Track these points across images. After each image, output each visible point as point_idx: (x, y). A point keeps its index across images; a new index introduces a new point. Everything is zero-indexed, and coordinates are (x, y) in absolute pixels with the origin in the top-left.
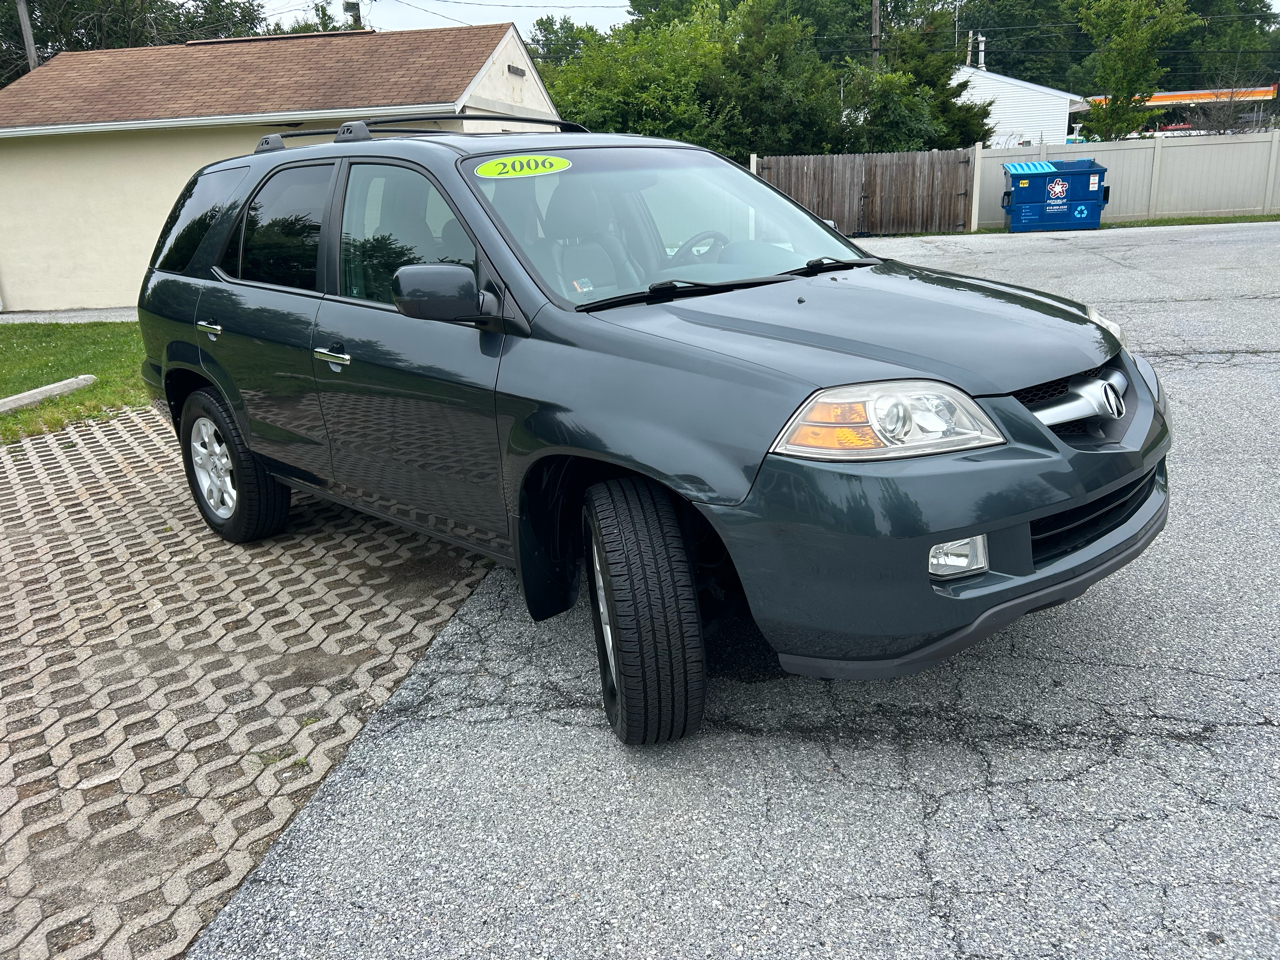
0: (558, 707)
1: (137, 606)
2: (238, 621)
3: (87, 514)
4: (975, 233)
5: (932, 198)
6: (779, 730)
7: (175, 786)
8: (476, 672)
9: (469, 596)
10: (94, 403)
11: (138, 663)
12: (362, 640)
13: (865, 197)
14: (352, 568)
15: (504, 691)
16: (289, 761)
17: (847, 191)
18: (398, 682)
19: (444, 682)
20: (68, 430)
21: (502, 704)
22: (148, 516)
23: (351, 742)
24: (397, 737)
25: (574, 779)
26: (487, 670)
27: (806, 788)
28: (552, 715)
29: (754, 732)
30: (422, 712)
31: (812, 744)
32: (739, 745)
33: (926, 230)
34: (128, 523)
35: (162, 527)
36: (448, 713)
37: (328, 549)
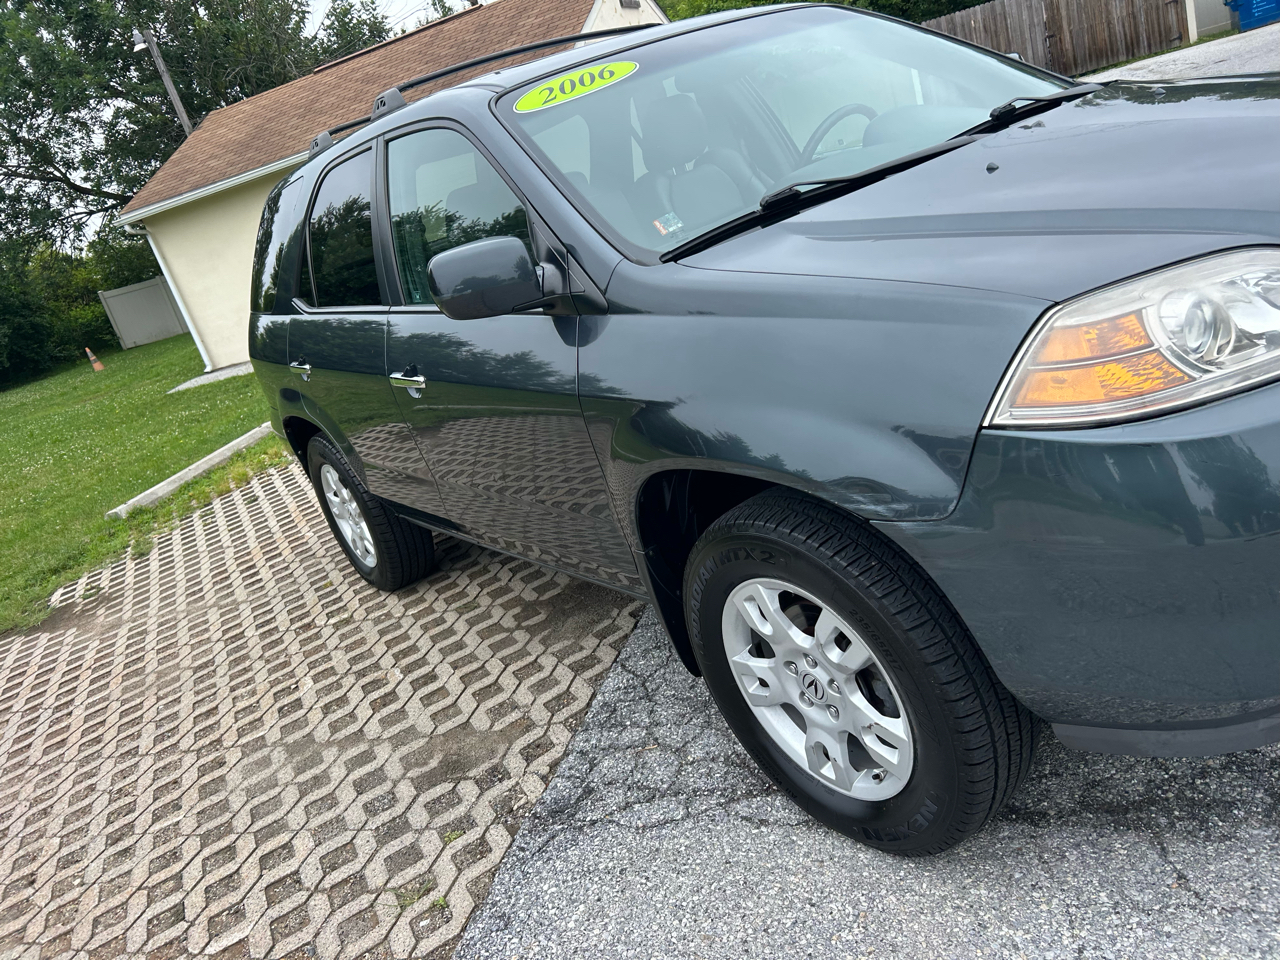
0: (749, 794)
1: (289, 688)
2: (386, 695)
3: (258, 577)
4: (1196, 44)
5: (1133, 16)
6: (1073, 812)
7: (304, 945)
8: (644, 744)
9: (633, 630)
10: (275, 449)
11: (284, 765)
12: (515, 707)
13: (1049, 37)
14: (506, 607)
15: (679, 772)
16: (426, 902)
17: (1027, 36)
18: (554, 765)
19: (606, 764)
20: (252, 483)
21: (676, 794)
22: (312, 570)
23: (497, 868)
24: (549, 859)
25: (779, 921)
26: (656, 739)
27: (1139, 924)
28: (742, 808)
29: (1035, 818)
30: (580, 815)
31: (1131, 836)
32: (1015, 845)
33: (1133, 55)
34: (294, 582)
35: (324, 583)
36: (611, 814)
37: (482, 586)
